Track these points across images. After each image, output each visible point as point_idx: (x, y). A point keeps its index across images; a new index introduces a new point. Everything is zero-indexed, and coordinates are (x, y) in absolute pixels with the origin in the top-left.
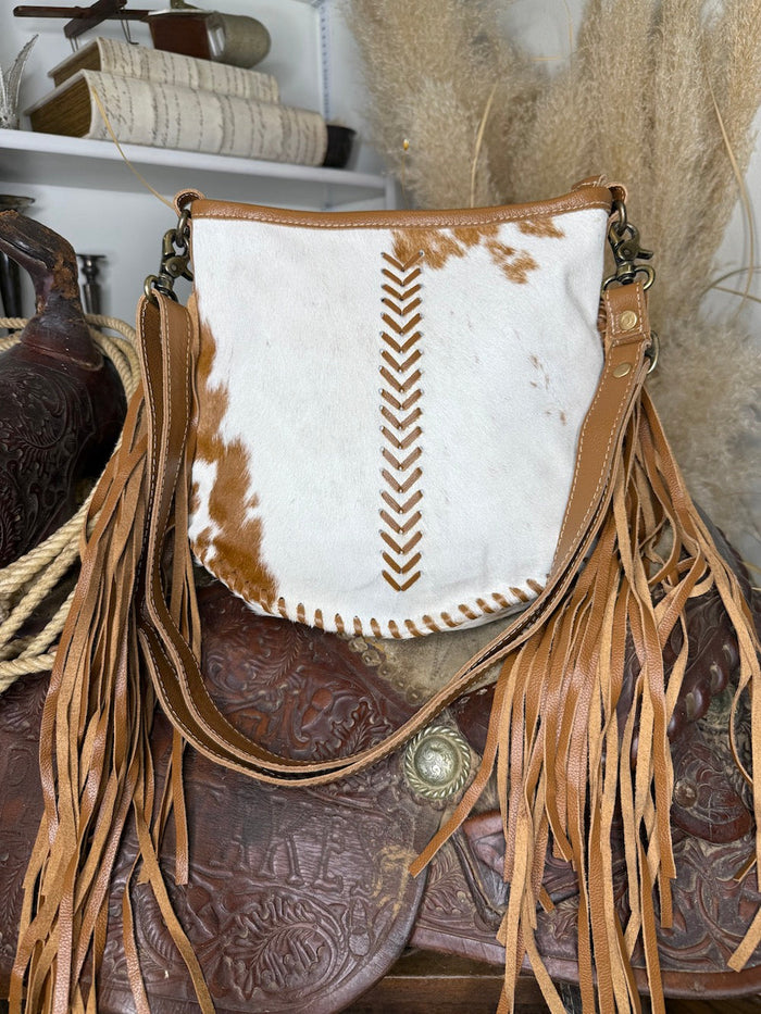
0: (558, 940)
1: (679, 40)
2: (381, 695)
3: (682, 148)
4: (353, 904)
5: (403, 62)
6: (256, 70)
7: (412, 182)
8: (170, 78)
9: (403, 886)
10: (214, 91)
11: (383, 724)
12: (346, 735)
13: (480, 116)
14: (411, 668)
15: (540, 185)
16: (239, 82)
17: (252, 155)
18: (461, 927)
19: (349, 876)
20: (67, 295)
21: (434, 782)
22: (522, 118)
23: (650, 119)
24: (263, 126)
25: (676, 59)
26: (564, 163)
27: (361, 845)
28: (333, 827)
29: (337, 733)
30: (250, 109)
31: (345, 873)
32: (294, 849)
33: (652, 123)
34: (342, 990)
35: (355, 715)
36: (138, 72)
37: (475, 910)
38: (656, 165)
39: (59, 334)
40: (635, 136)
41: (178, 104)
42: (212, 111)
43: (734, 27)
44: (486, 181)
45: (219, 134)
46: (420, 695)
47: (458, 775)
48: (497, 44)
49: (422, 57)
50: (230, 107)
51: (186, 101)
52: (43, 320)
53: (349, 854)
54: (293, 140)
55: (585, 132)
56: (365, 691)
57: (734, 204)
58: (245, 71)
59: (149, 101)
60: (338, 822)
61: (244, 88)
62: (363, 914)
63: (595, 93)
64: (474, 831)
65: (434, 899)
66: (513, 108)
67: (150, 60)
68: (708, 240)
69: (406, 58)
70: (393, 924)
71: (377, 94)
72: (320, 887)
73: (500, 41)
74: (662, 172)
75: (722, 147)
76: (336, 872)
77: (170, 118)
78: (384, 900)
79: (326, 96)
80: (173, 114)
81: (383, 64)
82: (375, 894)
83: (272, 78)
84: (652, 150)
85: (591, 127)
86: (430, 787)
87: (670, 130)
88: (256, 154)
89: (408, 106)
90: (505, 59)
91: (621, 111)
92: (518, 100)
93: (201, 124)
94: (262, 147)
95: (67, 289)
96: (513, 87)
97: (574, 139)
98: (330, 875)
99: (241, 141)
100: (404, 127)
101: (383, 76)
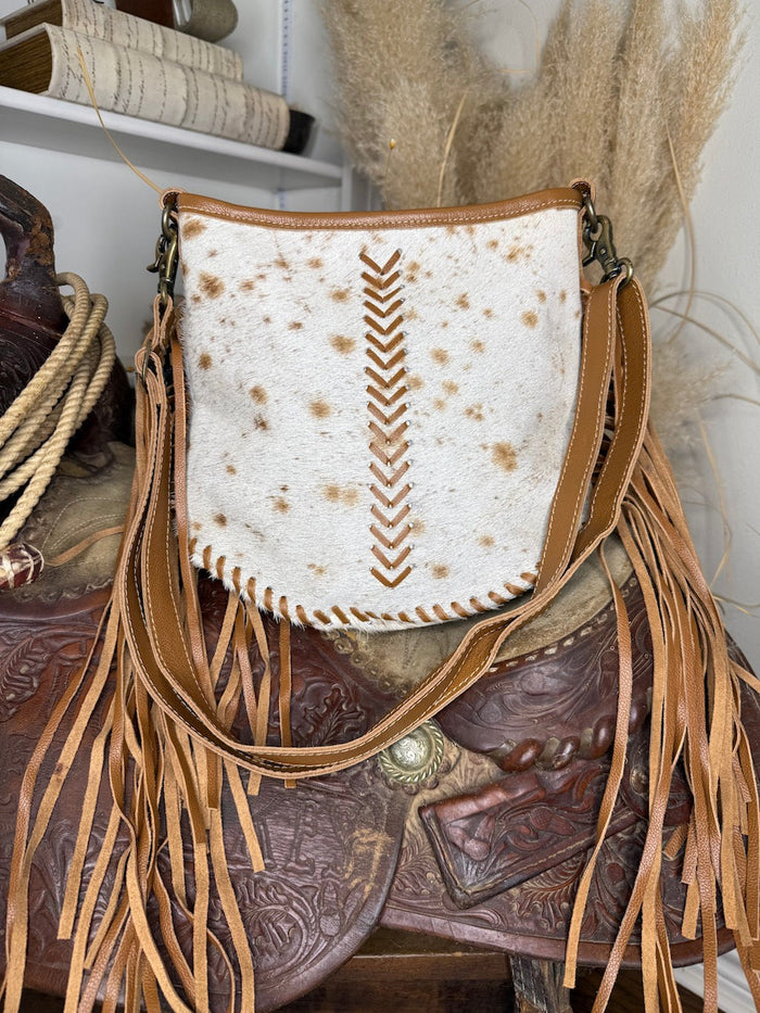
0: (521, 918)
1: (642, 70)
2: (353, 682)
3: (639, 173)
4: (324, 886)
5: (376, 57)
6: (220, 45)
7: (381, 178)
8: (133, 44)
9: (374, 868)
10: (177, 62)
11: (356, 711)
12: (319, 721)
13: (450, 119)
14: (383, 657)
15: (502, 194)
16: (204, 55)
17: (214, 132)
18: (430, 907)
19: (321, 859)
20: (42, 261)
21: (407, 768)
22: (487, 127)
23: (610, 142)
24: (227, 104)
25: (638, 87)
26: (526, 174)
27: (333, 828)
28: (305, 811)
29: (309, 719)
30: (215, 84)
31: (317, 856)
32: (267, 833)
33: (612, 146)
34: (312, 969)
35: (328, 701)
36: (101, 34)
37: (443, 890)
38: (613, 187)
39: (32, 301)
40: (595, 156)
41: (142, 71)
42: (177, 84)
43: (690, 64)
44: (453, 184)
45: (183, 106)
46: (392, 684)
47: (431, 761)
48: (466, 50)
49: (396, 55)
50: (195, 80)
51: (151, 68)
52: (14, 284)
53: (321, 837)
54: (256, 121)
55: (548, 147)
56: (339, 679)
57: (677, 230)
58: (209, 45)
59: (113, 65)
60: (311, 806)
61: (208, 62)
62: (335, 896)
63: (559, 110)
64: (446, 814)
65: (404, 880)
66: (480, 116)
67: (114, 22)
68: (653, 262)
69: (381, 55)
70: (364, 905)
71: (347, 86)
72: (292, 870)
73: (468, 48)
74: (619, 192)
75: (672, 175)
76: (309, 855)
77: (133, 84)
78: (356, 881)
79: (285, 78)
80: (137, 81)
81: (356, 56)
82: (347, 876)
83: (237, 55)
84: (611, 172)
85: (553, 142)
86: (404, 772)
87: (630, 154)
88: (217, 130)
89: (382, 102)
90: (473, 67)
91: (583, 131)
92: (485, 108)
93: (165, 94)
94: (224, 124)
95: (42, 256)
96: (481, 95)
97: (537, 152)
98: (303, 858)
99: (204, 116)
100: (376, 123)
101: (354, 68)
